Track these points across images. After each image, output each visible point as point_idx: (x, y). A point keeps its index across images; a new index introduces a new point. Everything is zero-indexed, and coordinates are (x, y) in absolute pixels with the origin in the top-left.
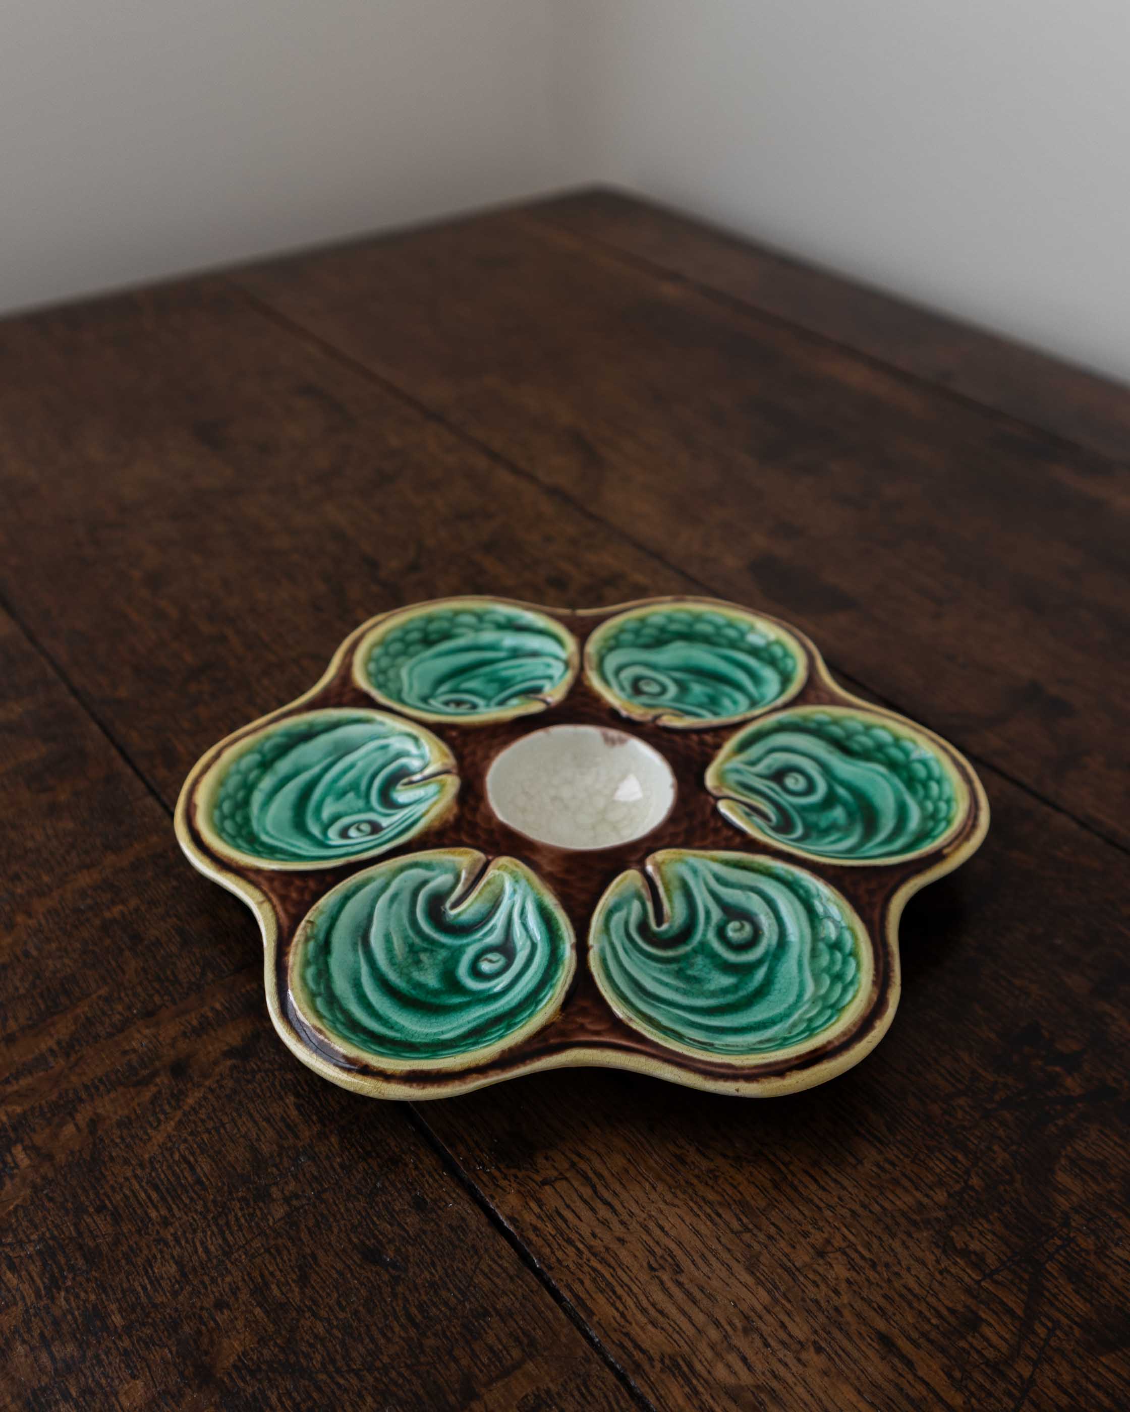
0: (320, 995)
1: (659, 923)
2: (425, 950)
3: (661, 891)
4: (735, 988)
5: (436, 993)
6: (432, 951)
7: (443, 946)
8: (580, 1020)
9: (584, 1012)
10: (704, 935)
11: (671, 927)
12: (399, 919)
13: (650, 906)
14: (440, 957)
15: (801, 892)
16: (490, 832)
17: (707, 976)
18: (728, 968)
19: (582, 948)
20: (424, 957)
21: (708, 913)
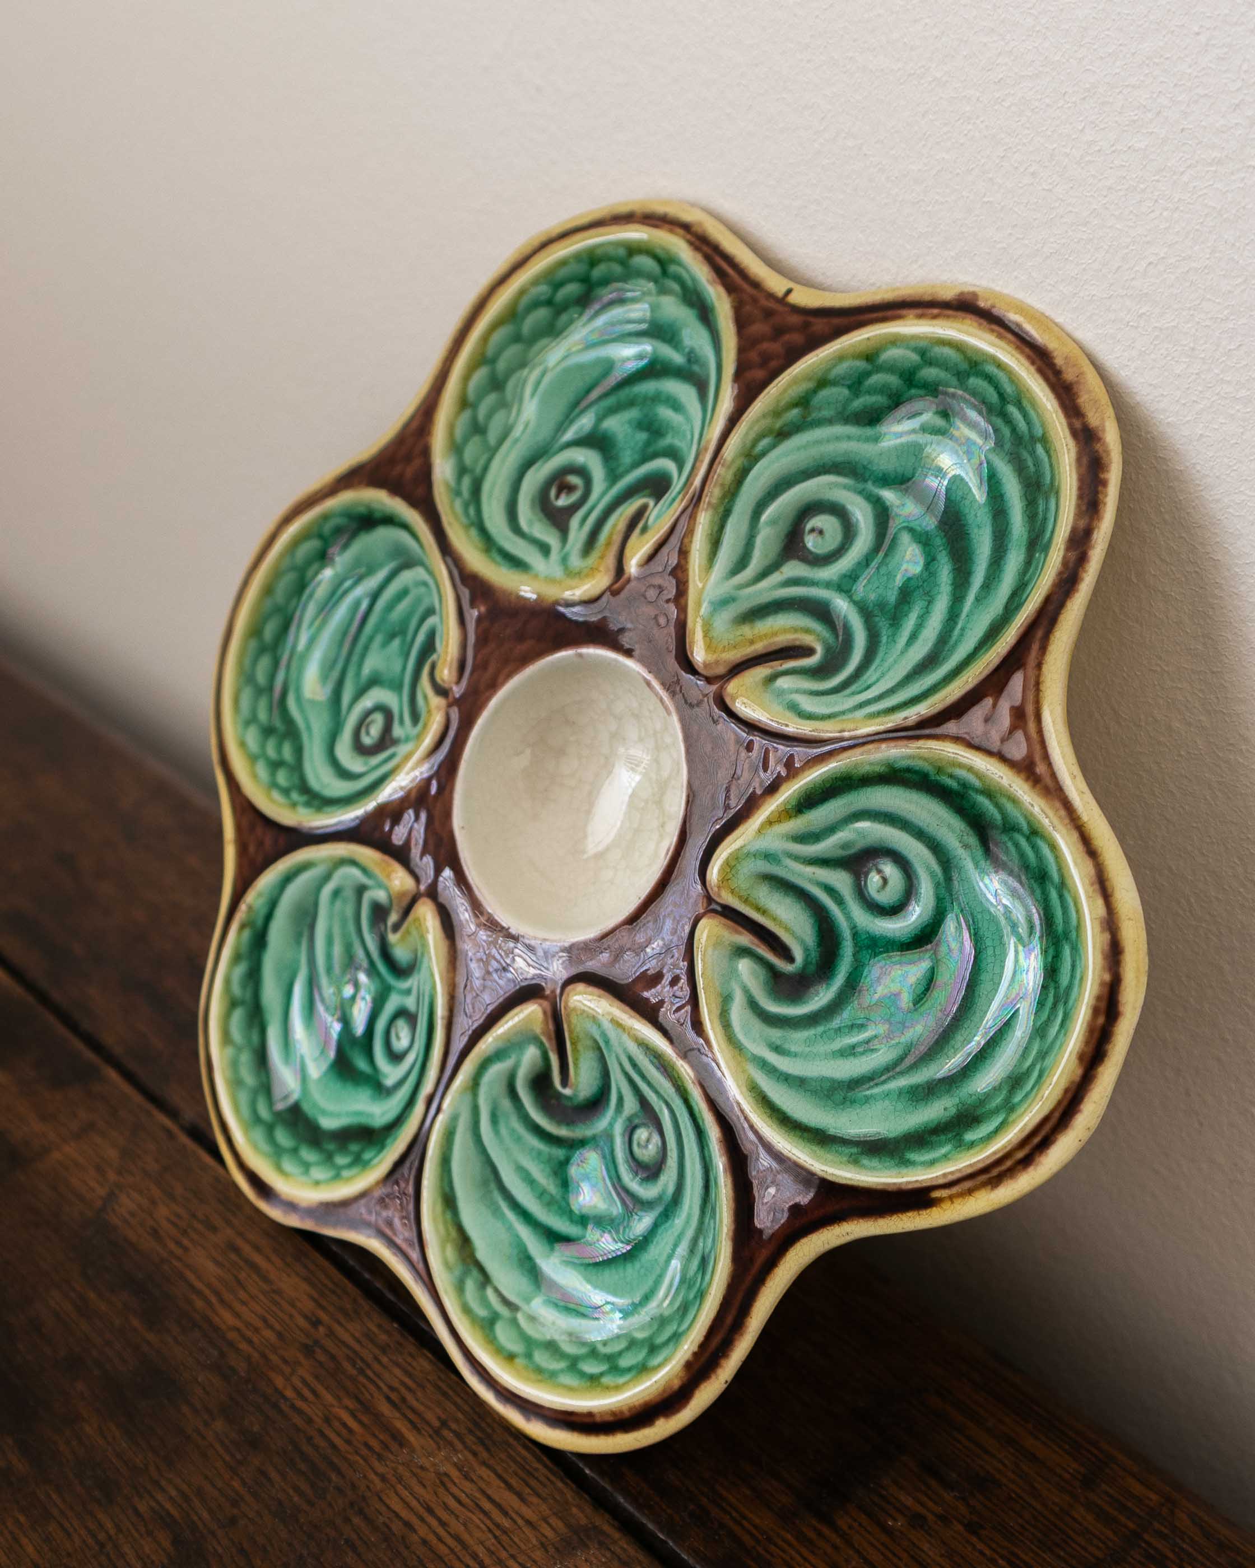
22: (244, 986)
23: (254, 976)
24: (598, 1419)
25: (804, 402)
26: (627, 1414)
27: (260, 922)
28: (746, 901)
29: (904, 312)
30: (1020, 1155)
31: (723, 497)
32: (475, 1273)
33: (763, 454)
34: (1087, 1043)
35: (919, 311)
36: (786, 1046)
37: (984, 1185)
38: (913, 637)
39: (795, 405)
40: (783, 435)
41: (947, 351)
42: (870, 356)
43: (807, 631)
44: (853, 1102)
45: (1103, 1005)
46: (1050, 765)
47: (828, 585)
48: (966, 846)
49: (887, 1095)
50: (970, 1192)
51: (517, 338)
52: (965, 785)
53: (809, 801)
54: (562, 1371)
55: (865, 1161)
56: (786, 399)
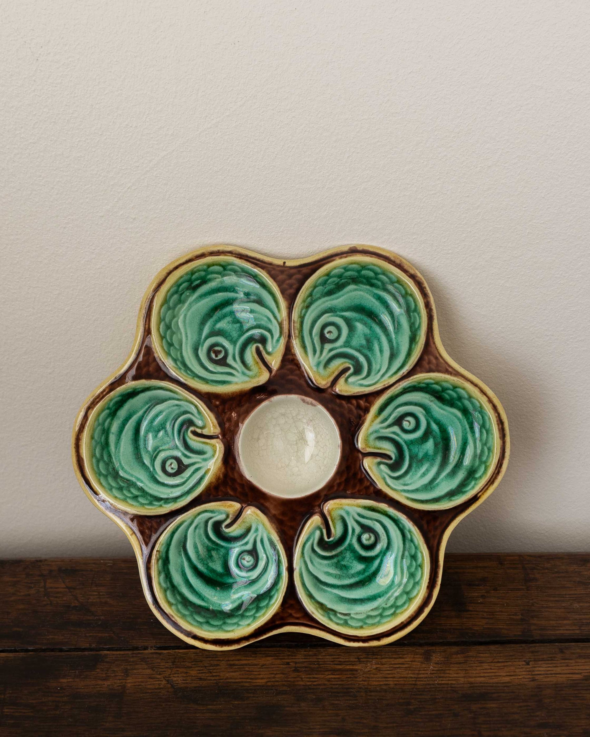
0: (168, 588)
1: (329, 537)
2: (214, 549)
3: (330, 523)
4: (364, 570)
5: (221, 575)
6: (217, 550)
7: (222, 547)
8: (290, 611)
9: (291, 607)
10: (351, 540)
11: (334, 539)
12: (200, 536)
13: (325, 531)
14: (221, 553)
15: (401, 526)
16: (242, 486)
17: (351, 565)
18: (362, 559)
19: (291, 570)
20: (214, 553)
21: (353, 530)
22: (165, 582)
23: (168, 577)
24: (405, 623)
25: (311, 295)
26: (414, 614)
27: (164, 556)
28: (375, 448)
29: (334, 258)
30: (496, 472)
31: (299, 333)
32: (331, 612)
33: (305, 315)
34: (500, 434)
35: (340, 256)
36: (406, 483)
37: (490, 485)
38: (381, 351)
39: (308, 297)
40: (308, 307)
41: (354, 266)
42: (328, 275)
43: (345, 363)
44: (434, 487)
45: (499, 422)
46: (452, 368)
47: (341, 347)
48: (431, 401)
49: (442, 480)
50: (487, 489)
51: (169, 308)
52: (428, 384)
53: (382, 409)
54: (380, 619)
55: (453, 499)
56: (306, 296)
